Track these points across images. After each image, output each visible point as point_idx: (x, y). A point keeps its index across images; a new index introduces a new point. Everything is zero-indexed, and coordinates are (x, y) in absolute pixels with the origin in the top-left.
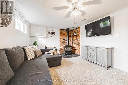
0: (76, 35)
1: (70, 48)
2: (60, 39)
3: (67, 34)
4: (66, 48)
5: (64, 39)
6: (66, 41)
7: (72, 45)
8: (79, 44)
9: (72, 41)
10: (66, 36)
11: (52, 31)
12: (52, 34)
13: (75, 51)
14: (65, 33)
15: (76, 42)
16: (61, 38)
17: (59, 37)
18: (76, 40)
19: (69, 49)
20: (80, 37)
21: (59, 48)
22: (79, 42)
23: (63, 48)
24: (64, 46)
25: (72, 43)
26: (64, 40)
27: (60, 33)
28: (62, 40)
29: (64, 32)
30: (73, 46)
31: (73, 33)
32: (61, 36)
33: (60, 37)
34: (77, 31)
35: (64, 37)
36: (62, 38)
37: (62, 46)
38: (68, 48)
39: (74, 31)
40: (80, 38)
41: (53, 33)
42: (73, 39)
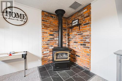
0: (79, 25)
1: (66, 54)
2: (43, 33)
3: (57, 25)
4: (57, 54)
5: (52, 33)
6: (55, 39)
7: (69, 45)
8: (87, 45)
9: (67, 38)
10: (57, 28)
11: (20, 12)
12: (19, 19)
13: (75, 59)
14: (54, 22)
15: (78, 40)
16: (46, 31)
17: (41, 28)
18: (77, 36)
19: (64, 56)
20: (90, 28)
21: (41, 52)
22: (87, 40)
23: (50, 52)
24: (51, 48)
25: (69, 42)
26: (52, 37)
27: (43, 20)
28: (48, 35)
29: (51, 19)
30: (71, 47)
31: (71, 22)
32: (45, 26)
33: (43, 28)
34: (82, 15)
35: (52, 29)
36: (48, 31)
37: (47, 50)
38: (62, 54)
39: (73, 17)
40: (90, 30)
41: (23, 17)
42: (70, 34)
